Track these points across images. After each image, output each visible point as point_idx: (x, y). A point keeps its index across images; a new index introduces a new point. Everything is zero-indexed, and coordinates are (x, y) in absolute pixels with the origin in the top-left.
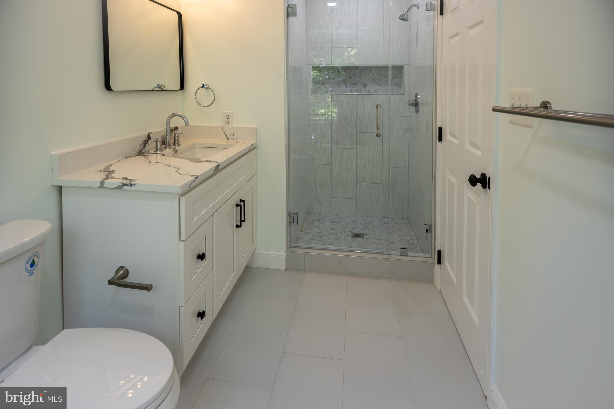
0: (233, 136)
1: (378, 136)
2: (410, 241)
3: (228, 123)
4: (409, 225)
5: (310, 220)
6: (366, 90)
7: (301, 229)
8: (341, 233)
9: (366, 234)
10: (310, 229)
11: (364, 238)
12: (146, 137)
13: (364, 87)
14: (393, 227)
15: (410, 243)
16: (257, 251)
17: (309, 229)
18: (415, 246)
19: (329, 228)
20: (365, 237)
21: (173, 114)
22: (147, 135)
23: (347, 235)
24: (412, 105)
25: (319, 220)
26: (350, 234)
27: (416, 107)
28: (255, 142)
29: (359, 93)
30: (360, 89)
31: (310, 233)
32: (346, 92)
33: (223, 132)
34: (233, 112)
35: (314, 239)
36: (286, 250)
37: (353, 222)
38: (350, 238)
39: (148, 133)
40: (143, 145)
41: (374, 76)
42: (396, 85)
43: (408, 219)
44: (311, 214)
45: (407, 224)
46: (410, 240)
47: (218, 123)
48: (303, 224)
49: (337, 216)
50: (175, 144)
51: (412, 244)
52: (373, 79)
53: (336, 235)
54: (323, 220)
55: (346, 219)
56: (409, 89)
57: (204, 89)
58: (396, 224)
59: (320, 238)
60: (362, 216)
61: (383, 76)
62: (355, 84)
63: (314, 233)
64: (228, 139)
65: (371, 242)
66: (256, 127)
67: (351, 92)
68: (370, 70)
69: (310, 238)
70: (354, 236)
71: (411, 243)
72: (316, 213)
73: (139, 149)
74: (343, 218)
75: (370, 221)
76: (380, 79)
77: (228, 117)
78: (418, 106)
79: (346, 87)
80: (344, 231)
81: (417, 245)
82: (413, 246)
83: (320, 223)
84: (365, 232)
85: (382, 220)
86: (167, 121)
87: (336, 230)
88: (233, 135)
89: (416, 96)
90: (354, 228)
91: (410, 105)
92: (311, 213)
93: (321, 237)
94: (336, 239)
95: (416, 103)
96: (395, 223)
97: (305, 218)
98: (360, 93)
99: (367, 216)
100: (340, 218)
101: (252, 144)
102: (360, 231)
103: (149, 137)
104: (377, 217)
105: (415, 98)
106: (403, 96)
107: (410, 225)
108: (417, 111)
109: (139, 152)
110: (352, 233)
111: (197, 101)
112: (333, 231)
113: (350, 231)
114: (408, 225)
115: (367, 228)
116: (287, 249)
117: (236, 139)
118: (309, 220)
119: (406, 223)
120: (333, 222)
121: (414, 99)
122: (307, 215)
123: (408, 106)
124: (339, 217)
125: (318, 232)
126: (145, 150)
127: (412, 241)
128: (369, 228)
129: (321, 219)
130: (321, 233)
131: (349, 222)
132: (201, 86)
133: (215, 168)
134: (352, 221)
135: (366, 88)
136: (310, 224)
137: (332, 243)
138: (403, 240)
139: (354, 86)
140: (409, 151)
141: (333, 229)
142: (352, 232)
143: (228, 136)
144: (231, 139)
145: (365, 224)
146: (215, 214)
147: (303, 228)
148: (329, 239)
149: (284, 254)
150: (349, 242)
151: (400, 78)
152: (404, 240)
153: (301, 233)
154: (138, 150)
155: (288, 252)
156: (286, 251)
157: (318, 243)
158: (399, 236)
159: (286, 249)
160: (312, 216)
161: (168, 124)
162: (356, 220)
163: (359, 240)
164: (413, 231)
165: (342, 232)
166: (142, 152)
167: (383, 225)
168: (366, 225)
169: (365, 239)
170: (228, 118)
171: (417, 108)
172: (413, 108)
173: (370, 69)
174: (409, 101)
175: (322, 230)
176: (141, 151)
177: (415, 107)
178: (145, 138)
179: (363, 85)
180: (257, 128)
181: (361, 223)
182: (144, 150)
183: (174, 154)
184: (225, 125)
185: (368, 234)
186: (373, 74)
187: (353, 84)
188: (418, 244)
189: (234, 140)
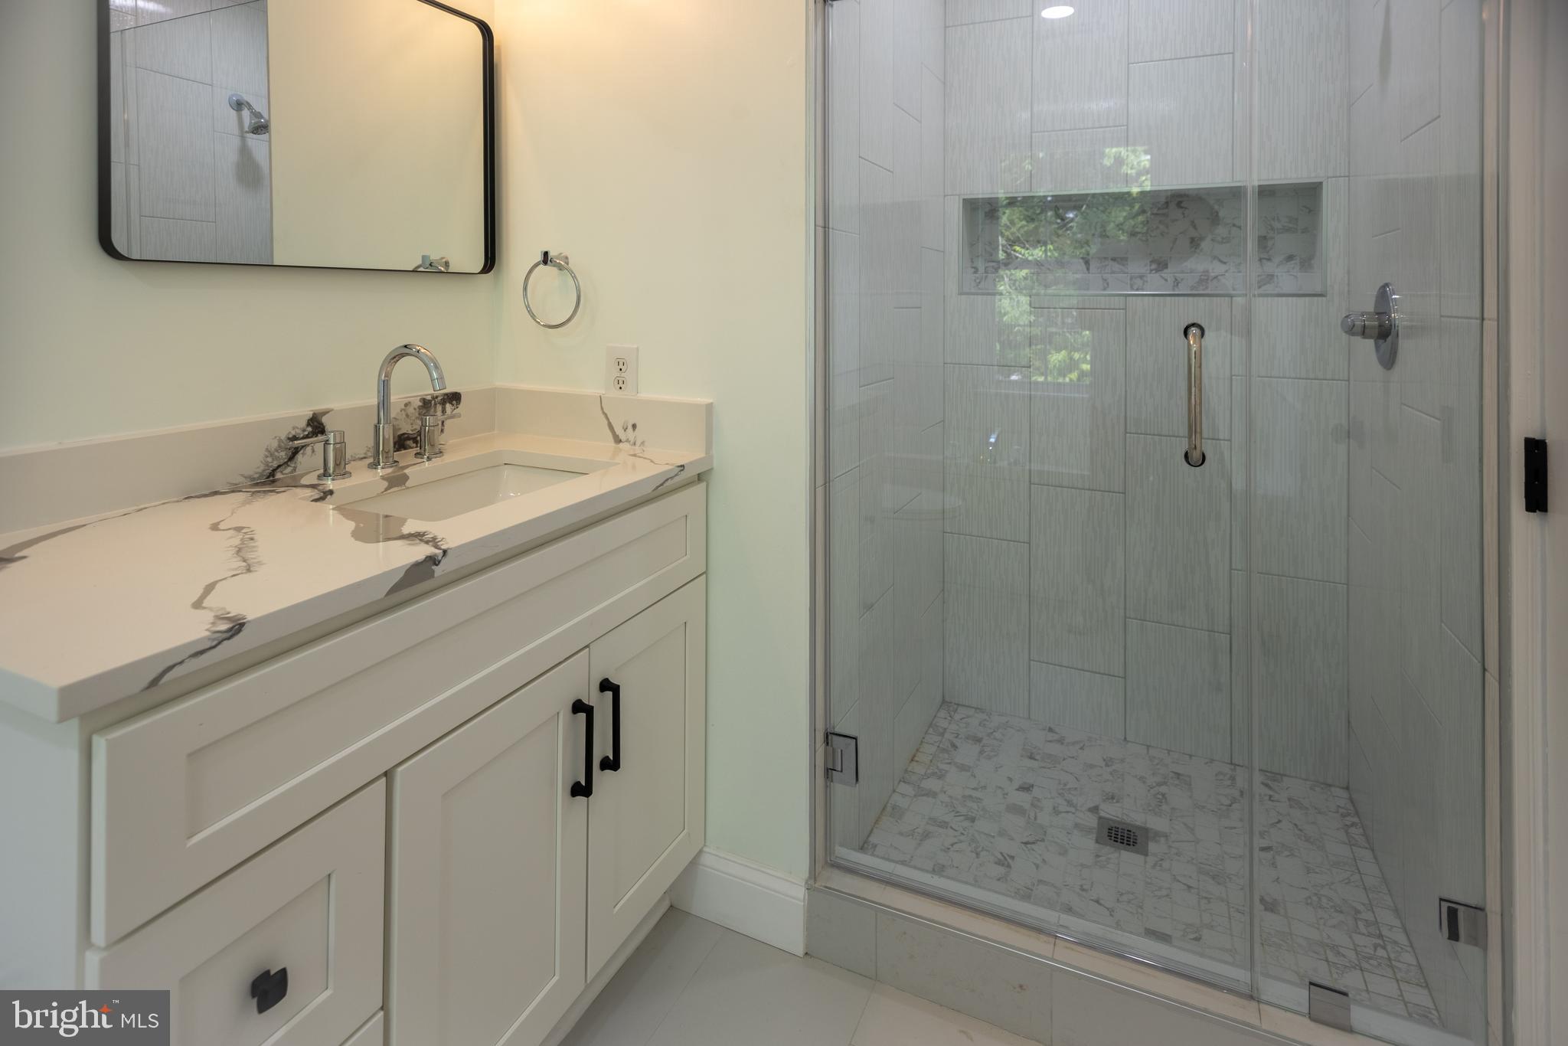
0: (634, 430)
1: (1195, 459)
2: (1358, 912)
3: (620, 384)
4: (1353, 824)
5: (947, 735)
6: (1166, 280)
7: (906, 771)
8: (1056, 811)
9: (1158, 835)
10: (940, 778)
11: (1146, 854)
12: (303, 424)
13: (1157, 270)
14: (1279, 821)
15: (1361, 925)
16: (707, 860)
17: (934, 774)
18: (1389, 948)
19: (1010, 779)
20: (1152, 847)
21: (406, 346)
22: (308, 418)
23: (1077, 826)
24: (1364, 332)
25: (978, 740)
26: (1092, 821)
27: (1381, 341)
28: (703, 455)
29: (1137, 290)
30: (1141, 277)
31: (934, 795)
32: (1088, 289)
33: (603, 416)
34: (637, 349)
35: (944, 825)
36: (810, 878)
37: (1109, 769)
38: (1089, 843)
39: (312, 413)
40: (283, 455)
41: (1195, 227)
42: (1290, 258)
43: (1347, 788)
44: (955, 711)
45: (1343, 816)
46: (1360, 908)
47: (592, 384)
48: (917, 750)
49: (1051, 730)
50: (423, 449)
51: (1370, 935)
52: (1192, 240)
53: (1035, 819)
54: (995, 739)
55: (1082, 748)
56: (1349, 272)
57: (548, 268)
58: (1291, 806)
59: (967, 824)
60: (1148, 747)
61: (1234, 225)
62: (1122, 259)
63: (950, 797)
64: (618, 440)
65: (1175, 879)
66: (711, 401)
67: (1105, 289)
68: (1182, 208)
69: (930, 819)
70: (1106, 832)
71: (1368, 923)
72: (976, 709)
73: (262, 467)
74: (1074, 743)
75: (1178, 775)
76: (1219, 239)
77: (621, 365)
78: (1390, 339)
79: (1088, 269)
80: (1070, 803)
81: (1395, 942)
82: (1376, 946)
83: (981, 752)
84: (1156, 823)
85: (1233, 779)
86: (380, 376)
87: (1036, 792)
88: (634, 426)
89: (1383, 295)
90: (1111, 798)
91: (1351, 330)
92: (958, 705)
93: (973, 820)
94: (1031, 839)
95: (1380, 326)
96: (1289, 799)
97: (931, 725)
98: (1142, 290)
99: (1169, 751)
100: (1061, 741)
101: (683, 466)
102: (1132, 813)
103: (316, 426)
104: (1212, 761)
105: (1376, 307)
106: (1320, 299)
107: (1356, 820)
108: (1389, 361)
109: (259, 478)
110: (1100, 818)
111: (528, 307)
112: (1023, 799)
113: (1095, 810)
114: (1349, 820)
115: (1164, 807)
116: (813, 875)
117: (643, 443)
118: (942, 735)
119: (1341, 810)
120: (1031, 757)
121: (1370, 307)
122: (943, 714)
123: (1345, 336)
124: (1056, 737)
125: (968, 792)
126: (295, 469)
127: (1369, 916)
128: (1173, 809)
129: (989, 735)
130: (979, 800)
131: (1092, 766)
132: (539, 258)
133: (402, 574)
134: (1108, 762)
135: (1165, 271)
136: (944, 750)
137: (1012, 858)
138: (1324, 900)
139: (1116, 267)
140: (1348, 516)
141: (1026, 788)
142: (1102, 814)
143: (619, 431)
144: (628, 441)
145: (1159, 784)
146: (400, 769)
147: (914, 763)
148: (1002, 833)
149: (800, 892)
150: (1082, 865)
151: (1305, 231)
152: (1330, 899)
153: (903, 788)
154: (260, 470)
155: (816, 885)
156: (806, 883)
157: (956, 847)
158: (1309, 871)
159: (807, 875)
160: (957, 717)
161: (385, 386)
162: (1122, 761)
163: (1128, 858)
164: (1375, 858)
165: (1061, 809)
166: (278, 475)
167: (1234, 801)
168: (1163, 789)
169: (1151, 860)
170: (621, 369)
171: (1385, 346)
172: (1367, 347)
173: (1179, 205)
174: (1347, 317)
175: (984, 787)
176: (272, 473)
177: (1376, 344)
178: (294, 428)
179: (1152, 262)
180: (709, 408)
181: (1142, 779)
182: (289, 469)
183: (386, 490)
184: (614, 393)
185: (1166, 836)
186: (1193, 222)
187: (1114, 259)
188: (1402, 938)
189: (637, 447)
